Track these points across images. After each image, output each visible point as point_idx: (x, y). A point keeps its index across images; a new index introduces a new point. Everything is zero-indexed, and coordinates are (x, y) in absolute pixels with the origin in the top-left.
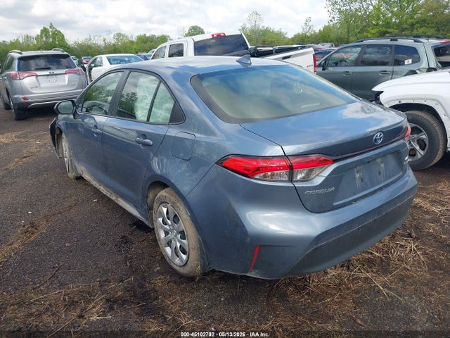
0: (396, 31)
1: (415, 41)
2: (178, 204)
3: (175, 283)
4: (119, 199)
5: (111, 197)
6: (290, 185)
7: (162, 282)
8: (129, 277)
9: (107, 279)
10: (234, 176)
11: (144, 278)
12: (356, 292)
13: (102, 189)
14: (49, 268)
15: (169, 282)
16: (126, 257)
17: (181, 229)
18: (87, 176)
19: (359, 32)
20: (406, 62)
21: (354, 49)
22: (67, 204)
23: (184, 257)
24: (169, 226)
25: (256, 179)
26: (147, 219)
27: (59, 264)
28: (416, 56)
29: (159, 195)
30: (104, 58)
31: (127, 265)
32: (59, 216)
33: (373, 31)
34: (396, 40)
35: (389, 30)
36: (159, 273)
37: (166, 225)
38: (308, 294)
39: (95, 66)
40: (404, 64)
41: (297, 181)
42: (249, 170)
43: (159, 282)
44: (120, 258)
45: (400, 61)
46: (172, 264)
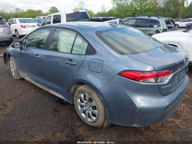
0: (139, 13)
1: (158, 18)
2: (93, 93)
3: (90, 130)
4: (50, 90)
5: (45, 89)
6: (156, 84)
7: (83, 131)
8: (65, 129)
9: (55, 132)
10: (129, 80)
11: (73, 129)
12: (171, 128)
13: (38, 85)
14: (21, 128)
15: (86, 130)
16: (60, 119)
17: (94, 105)
18: (27, 79)
19: (124, 13)
20: (155, 26)
21: (132, 20)
22: (18, 93)
23: (94, 118)
24: (85, 103)
25: (141, 82)
26: (70, 100)
27: (26, 125)
28: (159, 24)
29: (79, 89)
30: (17, 19)
31: (62, 123)
32: (16, 99)
33: (130, 13)
34: (150, 17)
35: (137, 13)
36: (80, 126)
37: (83, 102)
38: (151, 130)
39: (12, 24)
40: (154, 27)
41: (159, 82)
42: (137, 78)
43: (81, 131)
44: (57, 120)
45: (152, 26)
46: (86, 121)
